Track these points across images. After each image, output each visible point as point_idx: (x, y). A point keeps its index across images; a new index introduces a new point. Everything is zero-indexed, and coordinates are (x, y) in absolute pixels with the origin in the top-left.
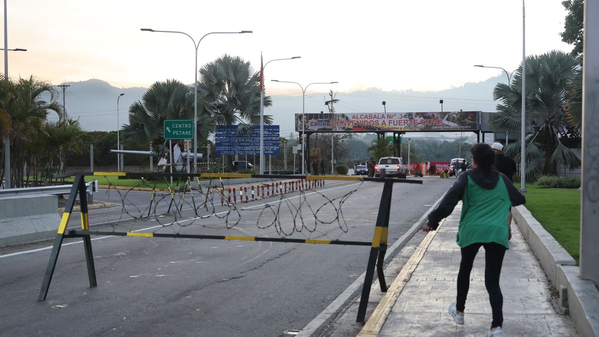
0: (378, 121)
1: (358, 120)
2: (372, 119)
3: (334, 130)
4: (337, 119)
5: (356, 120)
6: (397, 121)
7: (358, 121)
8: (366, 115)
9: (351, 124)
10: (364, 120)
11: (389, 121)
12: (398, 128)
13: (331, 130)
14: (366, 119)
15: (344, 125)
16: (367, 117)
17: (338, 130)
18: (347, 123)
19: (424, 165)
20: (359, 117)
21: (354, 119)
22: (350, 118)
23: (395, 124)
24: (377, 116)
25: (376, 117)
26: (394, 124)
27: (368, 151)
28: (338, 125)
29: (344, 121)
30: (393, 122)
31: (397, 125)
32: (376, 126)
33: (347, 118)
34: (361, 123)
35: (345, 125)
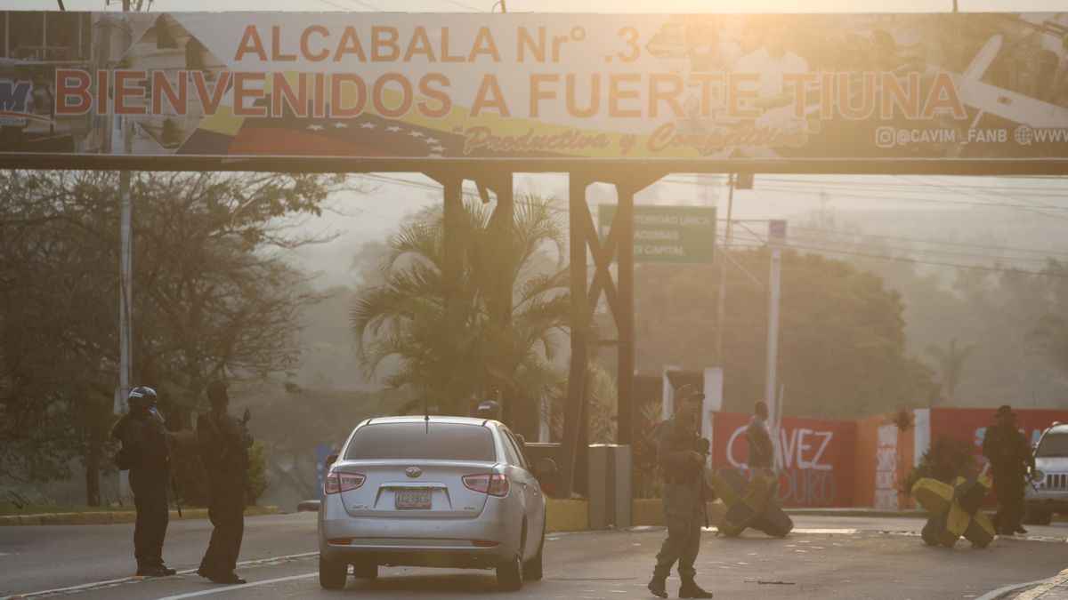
0: (445, 82)
1: (281, 67)
2: (397, 66)
3: (84, 148)
4: (115, 55)
5: (271, 67)
6: (596, 80)
7: (279, 80)
8: (350, 31)
9: (228, 99)
10: (328, 67)
11: (535, 79)
12: (600, 141)
13: (67, 143)
14: (349, 64)
15: (167, 107)
16: (358, 49)
17: (118, 148)
18: (192, 92)
19: (888, 435)
20: (289, 45)
21: (251, 62)
22: (222, 52)
23: (583, 103)
24: (435, 35)
25: (428, 50)
26: (573, 110)
27: (360, 329)
28: (119, 109)
29: (173, 80)
30: (560, 88)
31: (591, 112)
32: (430, 122)
33: (195, 52)
34: (311, 93)
35: (180, 106)
